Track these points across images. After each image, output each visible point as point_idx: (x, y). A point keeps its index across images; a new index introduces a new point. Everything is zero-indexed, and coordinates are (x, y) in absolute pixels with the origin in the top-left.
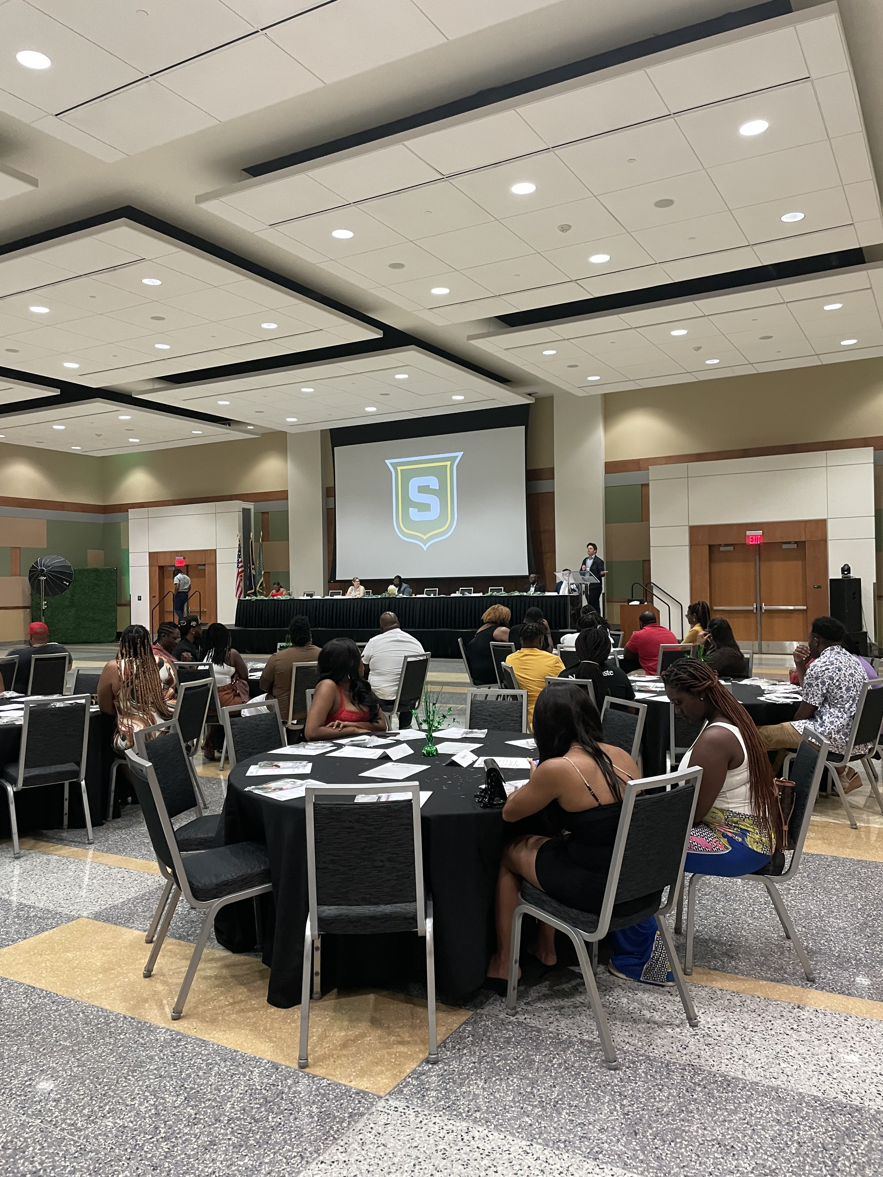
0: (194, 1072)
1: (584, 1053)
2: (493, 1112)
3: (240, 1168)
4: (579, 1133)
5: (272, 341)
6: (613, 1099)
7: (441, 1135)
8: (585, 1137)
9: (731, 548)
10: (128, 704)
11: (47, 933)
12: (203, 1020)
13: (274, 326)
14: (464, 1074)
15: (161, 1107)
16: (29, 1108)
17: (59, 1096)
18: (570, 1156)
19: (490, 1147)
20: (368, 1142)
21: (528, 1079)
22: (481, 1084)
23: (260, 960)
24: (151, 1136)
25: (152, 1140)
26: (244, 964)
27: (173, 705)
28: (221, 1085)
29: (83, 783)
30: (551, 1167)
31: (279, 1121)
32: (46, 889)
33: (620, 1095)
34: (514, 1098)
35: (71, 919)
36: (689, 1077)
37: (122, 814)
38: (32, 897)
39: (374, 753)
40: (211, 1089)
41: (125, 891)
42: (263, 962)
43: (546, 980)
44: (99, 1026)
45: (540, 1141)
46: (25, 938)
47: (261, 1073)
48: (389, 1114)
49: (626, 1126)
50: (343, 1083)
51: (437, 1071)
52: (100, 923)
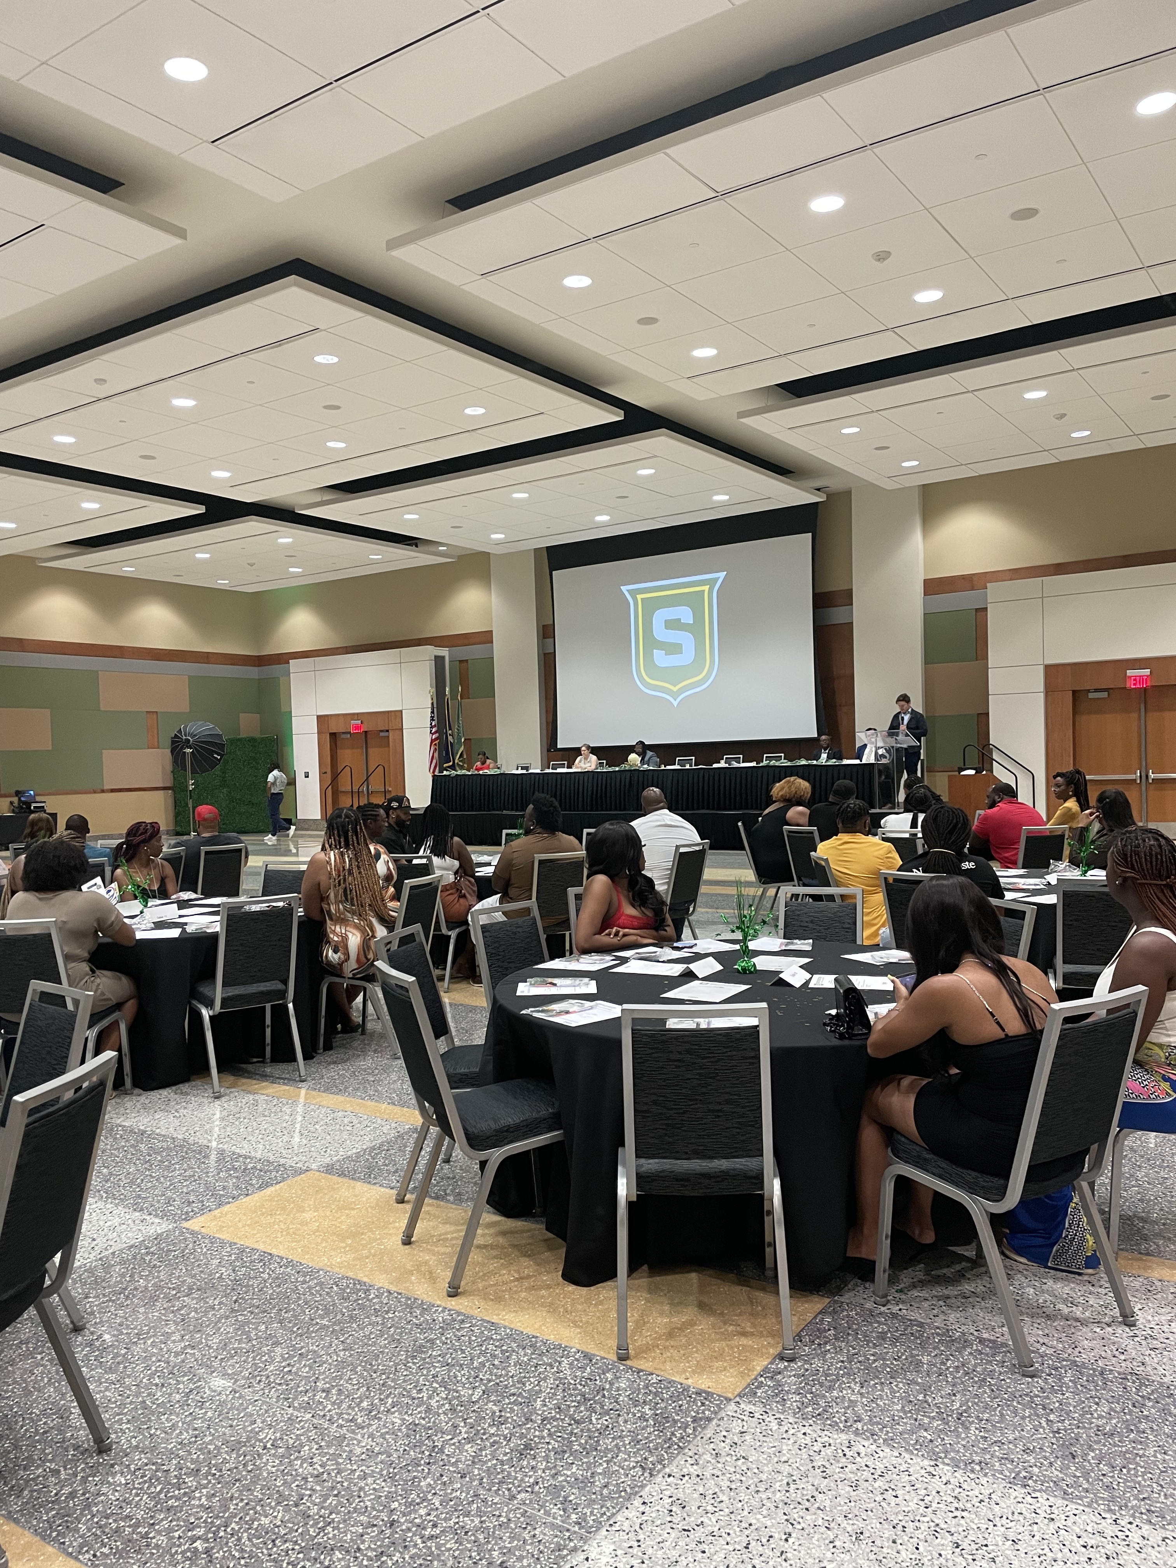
0: (488, 1361)
1: (987, 1355)
2: (878, 1423)
3: (569, 1479)
4: (997, 1454)
5: (479, 431)
6: (1035, 1413)
7: (816, 1448)
8: (1006, 1459)
9: (1105, 695)
10: (341, 907)
11: (272, 1189)
12: (486, 1297)
13: (481, 411)
14: (832, 1375)
15: (455, 1402)
16: (294, 1400)
17: (328, 1385)
18: (991, 1481)
19: (882, 1466)
20: (723, 1454)
21: (918, 1384)
22: (857, 1388)
23: (543, 1226)
24: (450, 1437)
25: (452, 1442)
26: (523, 1231)
27: (395, 908)
28: (525, 1377)
29: (291, 1006)
30: (968, 1493)
31: (606, 1423)
32: (260, 1136)
33: (1044, 1408)
34: (903, 1407)
35: (299, 1172)
36: (1134, 1390)
37: (334, 1045)
38: (245, 1144)
39: (672, 969)
40: (513, 1381)
41: (357, 1139)
42: (547, 1229)
43: (919, 1262)
44: (360, 1302)
45: (947, 1461)
46: (247, 1195)
47: (571, 1364)
48: (743, 1420)
49: (1058, 1447)
50: (677, 1380)
51: (795, 1370)
52: (335, 1178)
